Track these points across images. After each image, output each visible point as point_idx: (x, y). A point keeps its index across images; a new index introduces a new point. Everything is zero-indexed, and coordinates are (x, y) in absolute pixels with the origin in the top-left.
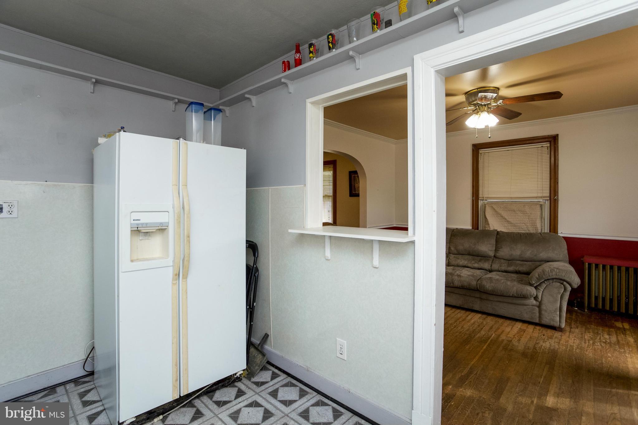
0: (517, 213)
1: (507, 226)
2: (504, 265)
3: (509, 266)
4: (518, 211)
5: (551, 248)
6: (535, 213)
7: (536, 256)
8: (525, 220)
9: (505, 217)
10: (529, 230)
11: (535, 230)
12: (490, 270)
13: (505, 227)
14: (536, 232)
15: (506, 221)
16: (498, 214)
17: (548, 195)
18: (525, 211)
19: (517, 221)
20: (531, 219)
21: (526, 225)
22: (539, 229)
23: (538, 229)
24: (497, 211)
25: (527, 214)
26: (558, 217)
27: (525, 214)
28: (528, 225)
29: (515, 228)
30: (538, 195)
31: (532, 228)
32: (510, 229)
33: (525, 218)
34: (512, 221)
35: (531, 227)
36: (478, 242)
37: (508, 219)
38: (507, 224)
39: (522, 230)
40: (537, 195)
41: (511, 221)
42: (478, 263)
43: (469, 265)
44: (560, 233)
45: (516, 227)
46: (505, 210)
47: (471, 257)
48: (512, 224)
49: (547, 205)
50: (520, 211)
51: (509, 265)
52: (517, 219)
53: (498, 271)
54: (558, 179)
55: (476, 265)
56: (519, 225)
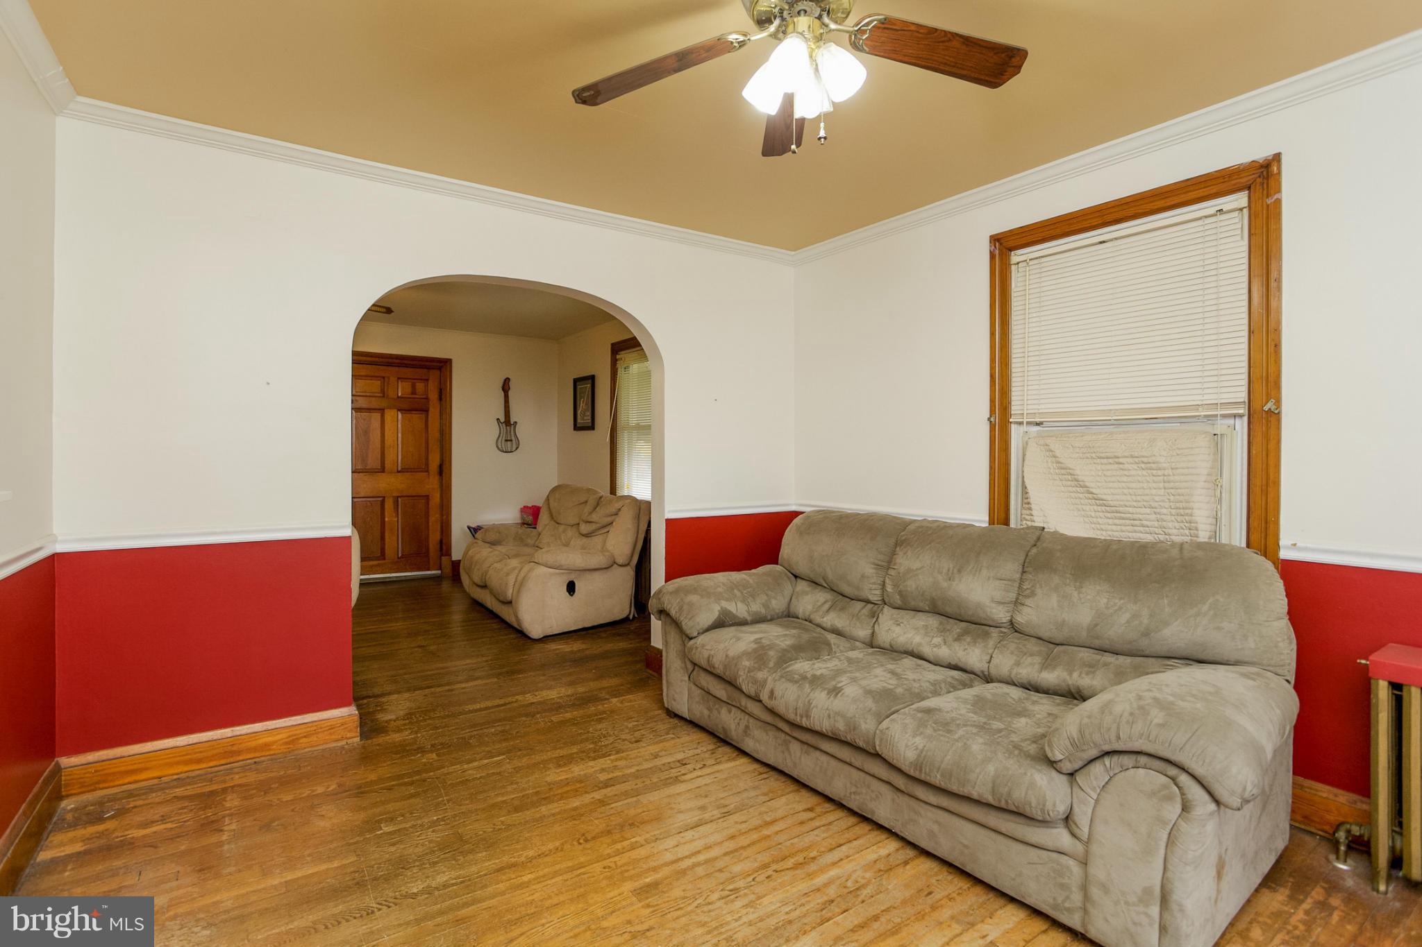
0: (1126, 466)
1: (1093, 514)
2: (1029, 660)
3: (1046, 668)
4: (1130, 460)
5: (1205, 608)
6: (1188, 468)
7: (1146, 634)
8: (1154, 492)
9: (1087, 484)
10: (1166, 531)
11: (1187, 532)
12: (986, 673)
13: (1086, 520)
14: (1191, 540)
15: (1090, 496)
16: (1063, 471)
17: (1242, 395)
18: (1154, 458)
19: (1124, 497)
20: (1172, 491)
21: (1158, 510)
22: (1201, 526)
23: (1197, 530)
24: (1061, 460)
25: (1160, 473)
26: (1277, 484)
27: (1154, 472)
28: (1164, 511)
29: (1117, 521)
30: (1206, 397)
31: (1176, 524)
32: (1102, 527)
33: (1154, 485)
34: (1109, 498)
35: (1173, 518)
36: (959, 571)
37: (1094, 491)
38: (1092, 507)
39: (1142, 529)
40: (1200, 397)
41: (1104, 497)
42: (949, 647)
43: (927, 651)
44: (1287, 548)
45: (1123, 519)
46: (1088, 455)
47: (933, 621)
48: (1108, 509)
49: (1239, 434)
50: (1136, 460)
51: (1048, 663)
52: (1125, 491)
53: (1008, 683)
54: (1278, 331)
55: (944, 653)
56: (1131, 510)
